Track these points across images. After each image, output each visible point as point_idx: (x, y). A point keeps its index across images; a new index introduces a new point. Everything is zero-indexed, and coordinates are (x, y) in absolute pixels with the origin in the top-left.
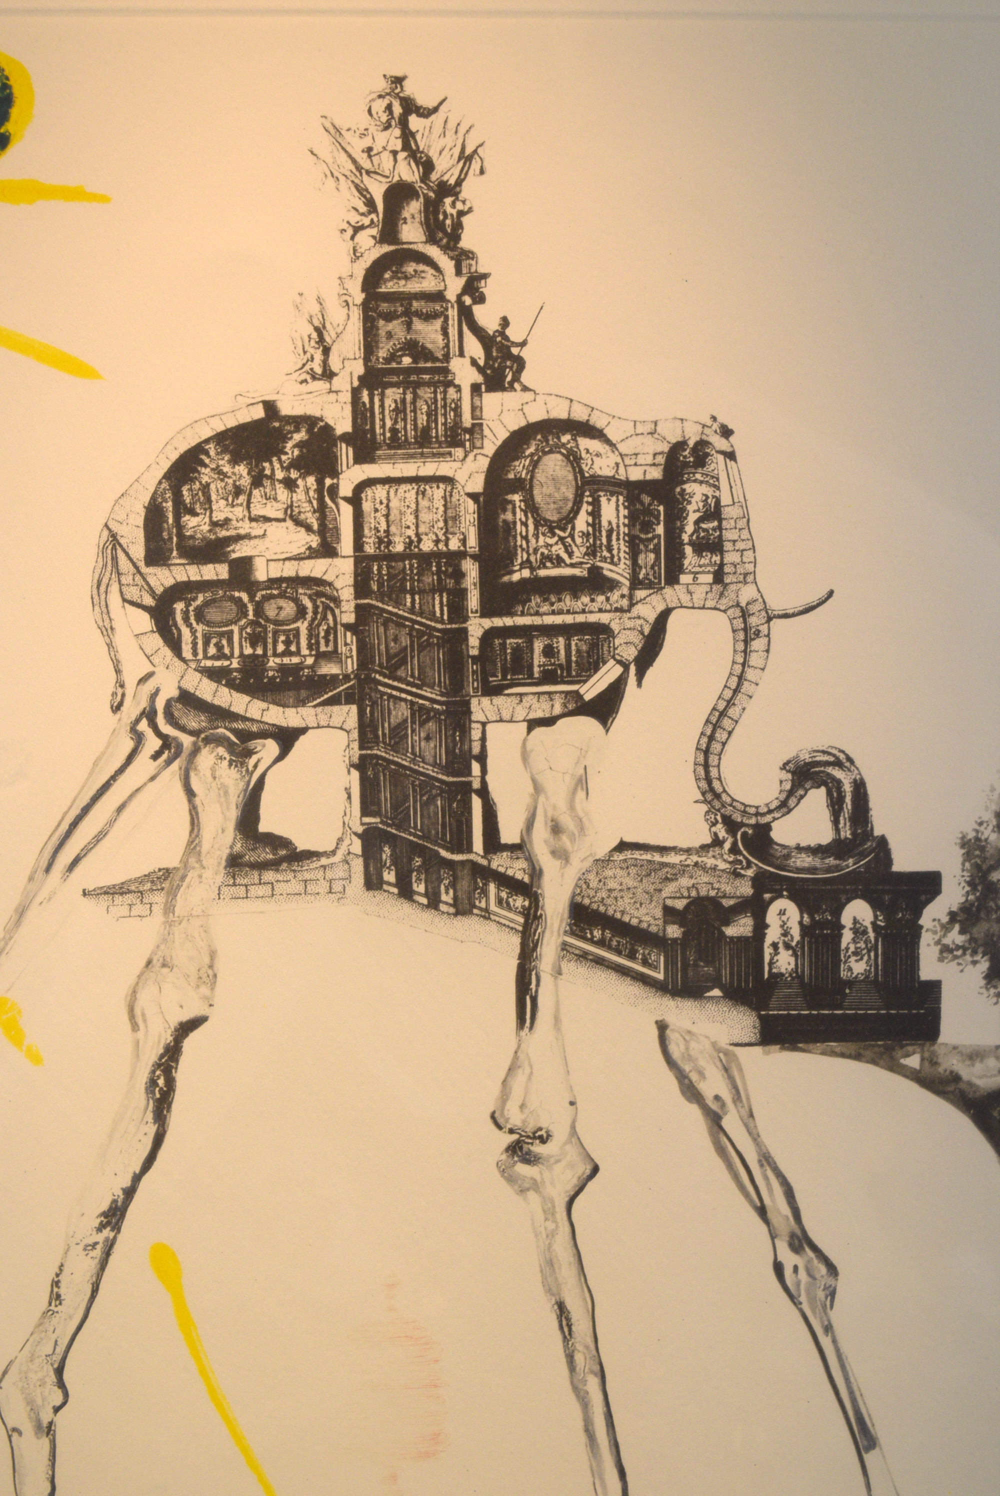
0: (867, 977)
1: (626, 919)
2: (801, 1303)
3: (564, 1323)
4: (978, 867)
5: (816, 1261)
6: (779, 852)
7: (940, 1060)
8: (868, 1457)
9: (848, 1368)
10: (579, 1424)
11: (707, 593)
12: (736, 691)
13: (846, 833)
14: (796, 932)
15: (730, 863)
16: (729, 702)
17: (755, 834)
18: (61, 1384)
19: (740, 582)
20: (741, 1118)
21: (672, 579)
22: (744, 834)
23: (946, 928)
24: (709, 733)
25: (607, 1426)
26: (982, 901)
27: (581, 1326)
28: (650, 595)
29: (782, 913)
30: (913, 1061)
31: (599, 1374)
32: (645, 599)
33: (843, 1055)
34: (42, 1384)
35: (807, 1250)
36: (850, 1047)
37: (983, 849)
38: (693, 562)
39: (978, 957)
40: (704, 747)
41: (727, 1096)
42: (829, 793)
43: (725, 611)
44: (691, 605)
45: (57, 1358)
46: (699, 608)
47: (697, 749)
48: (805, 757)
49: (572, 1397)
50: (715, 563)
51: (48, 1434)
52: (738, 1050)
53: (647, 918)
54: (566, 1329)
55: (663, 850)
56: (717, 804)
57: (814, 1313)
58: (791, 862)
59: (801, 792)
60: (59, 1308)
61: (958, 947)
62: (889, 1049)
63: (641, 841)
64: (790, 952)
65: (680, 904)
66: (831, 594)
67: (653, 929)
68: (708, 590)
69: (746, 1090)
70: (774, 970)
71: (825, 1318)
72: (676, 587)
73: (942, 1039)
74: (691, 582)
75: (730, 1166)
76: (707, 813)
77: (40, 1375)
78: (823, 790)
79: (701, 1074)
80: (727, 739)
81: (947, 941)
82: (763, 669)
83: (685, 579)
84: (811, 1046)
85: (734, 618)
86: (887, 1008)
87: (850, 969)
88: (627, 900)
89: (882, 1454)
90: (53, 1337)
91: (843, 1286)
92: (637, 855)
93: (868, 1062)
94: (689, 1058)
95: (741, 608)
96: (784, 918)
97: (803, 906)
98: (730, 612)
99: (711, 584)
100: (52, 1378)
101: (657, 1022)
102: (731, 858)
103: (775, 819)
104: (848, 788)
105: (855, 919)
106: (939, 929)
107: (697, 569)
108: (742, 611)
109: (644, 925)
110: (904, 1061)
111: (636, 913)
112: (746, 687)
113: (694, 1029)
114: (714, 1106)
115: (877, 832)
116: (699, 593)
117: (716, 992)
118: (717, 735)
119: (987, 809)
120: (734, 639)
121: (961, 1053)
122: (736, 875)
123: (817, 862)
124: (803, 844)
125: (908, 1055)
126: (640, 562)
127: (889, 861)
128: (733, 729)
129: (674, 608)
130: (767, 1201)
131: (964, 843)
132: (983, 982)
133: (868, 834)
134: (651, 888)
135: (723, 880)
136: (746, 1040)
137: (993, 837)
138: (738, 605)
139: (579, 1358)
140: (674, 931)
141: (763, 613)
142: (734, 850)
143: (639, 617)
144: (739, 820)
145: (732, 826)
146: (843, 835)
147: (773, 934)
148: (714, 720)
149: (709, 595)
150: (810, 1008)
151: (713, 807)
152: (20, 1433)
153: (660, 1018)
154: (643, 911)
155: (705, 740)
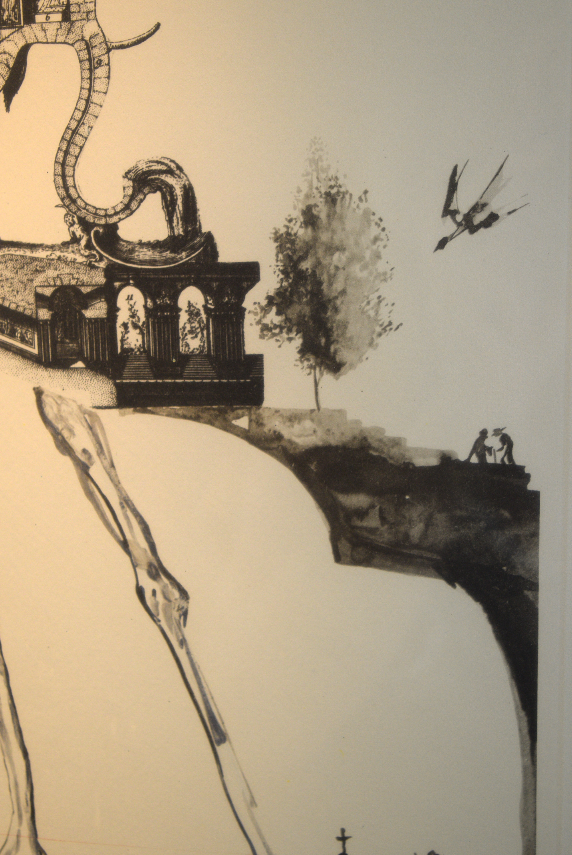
0: (202, 352)
1: (6, 304)
2: (159, 621)
4: (289, 258)
5: (170, 587)
6: (125, 247)
7: (265, 422)
8: (221, 749)
9: (200, 675)
11: (57, 30)
12: (85, 112)
13: (179, 231)
14: (142, 314)
15: (86, 257)
16: (79, 122)
17: (104, 233)
19: (84, 19)
20: (105, 468)
21: (30, 20)
22: (97, 233)
23: (265, 310)
24: (64, 148)
25: (12, 714)
26: (294, 285)
28: (13, 33)
29: (130, 298)
30: (243, 423)
31: (4, 673)
32: (9, 37)
33: (185, 417)
35: (163, 577)
36: (190, 410)
37: (293, 242)
38: (45, 4)
39: (293, 335)
40: (61, 160)
41: (92, 450)
42: (164, 197)
43: (72, 45)
44: (45, 41)
46: (52, 43)
47: (56, 162)
48: (143, 167)
50: (63, 4)
52: (99, 412)
53: (22, 304)
55: (33, 247)
56: (73, 208)
57: (171, 629)
58: (135, 255)
59: (141, 196)
61: (276, 326)
62: (222, 412)
63: (15, 240)
64: (138, 331)
65: (48, 292)
66: (158, 26)
67: (28, 312)
68: (59, 27)
69: (107, 445)
70: (126, 346)
71: (180, 634)
72: (33, 25)
73: (266, 404)
74: (45, 21)
75: (97, 507)
76: (66, 215)
78: (158, 194)
79: (71, 431)
80: (79, 153)
81: (267, 321)
82: (105, 93)
83: (40, 18)
84: (158, 409)
85: (80, 50)
86: (220, 377)
87: (187, 345)
88: (6, 289)
89: (231, 746)
91: (193, 607)
92: (13, 251)
93: (205, 423)
94: (61, 418)
95: (86, 41)
96: (132, 302)
97: (147, 292)
98: (77, 45)
99: (60, 22)
101: (34, 389)
102: (87, 253)
103: (120, 220)
104: (179, 192)
105: (189, 302)
106: (259, 310)
107: (49, 10)
108: (87, 44)
109: (21, 309)
110: (236, 422)
111: (14, 299)
112: (93, 108)
113: (63, 394)
114: (83, 458)
115: (204, 230)
116: (52, 29)
117: (80, 364)
118: (71, 150)
119: (295, 208)
120: (81, 68)
121: (282, 416)
122: (92, 267)
123: (154, 255)
124: (144, 240)
125: (238, 417)
126: (3, 5)
127: (215, 254)
128: (84, 145)
129: (32, 44)
130: (128, 536)
131: (277, 237)
132: (298, 356)
133: (197, 232)
134: (25, 279)
135: (81, 271)
136: (105, 403)
137: (301, 232)
138: (83, 39)
140: (44, 314)
141: (104, 45)
142: (89, 246)
143: (5, 53)
144: (92, 221)
145: (86, 226)
146: (176, 232)
147: (123, 316)
148: (68, 137)
149: (60, 31)
150: (156, 377)
151: (70, 210)
153: (36, 386)
154: (19, 297)
155: (61, 155)
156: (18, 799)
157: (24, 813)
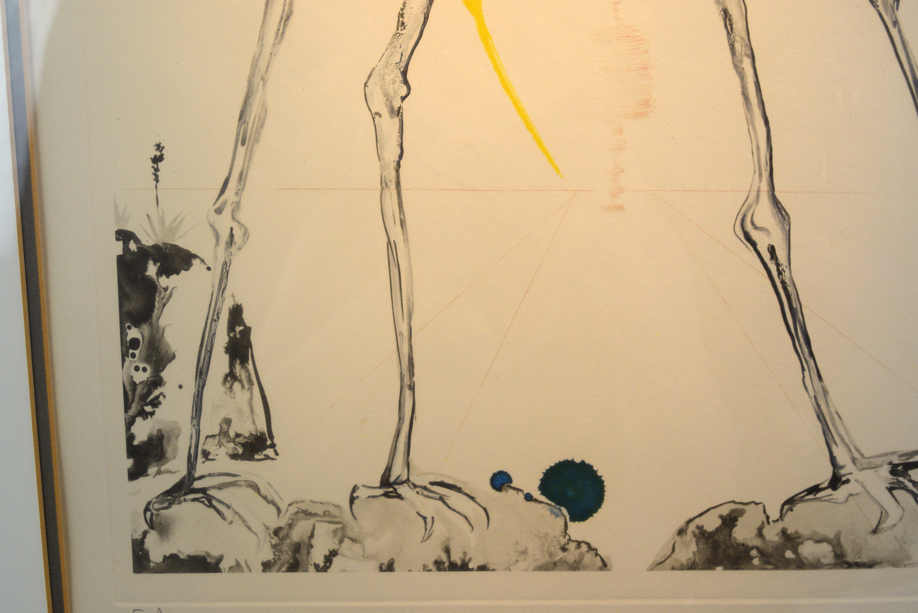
2: (878, 6)
3: (728, 23)
9: (908, 49)
10: (739, 90)
18: (406, 82)
25: (756, 90)
27: (739, 26)
31: (751, 56)
34: (394, 82)
45: (403, 64)
49: (733, 73)
51: (398, 115)
54: (729, 27)
57: (886, 12)
60: (404, 31)
71: (893, 16)
77: (392, 76)
90: (400, 51)
100: (400, 78)
139: (738, 46)
152: (380, 116)
156: (759, 161)
157: (763, 171)
